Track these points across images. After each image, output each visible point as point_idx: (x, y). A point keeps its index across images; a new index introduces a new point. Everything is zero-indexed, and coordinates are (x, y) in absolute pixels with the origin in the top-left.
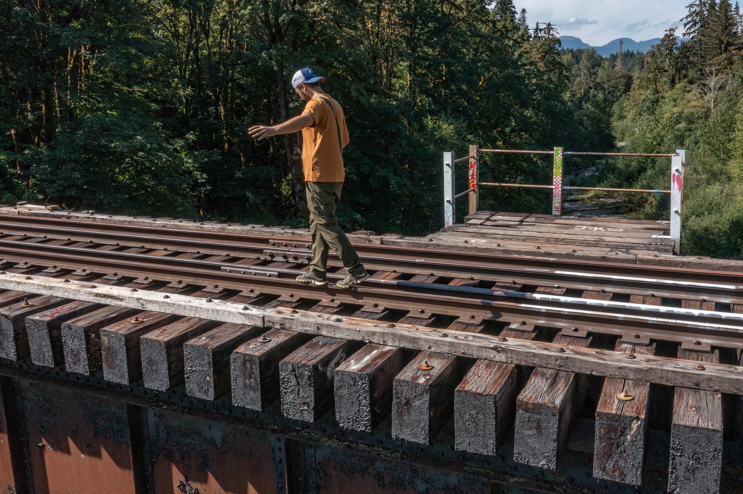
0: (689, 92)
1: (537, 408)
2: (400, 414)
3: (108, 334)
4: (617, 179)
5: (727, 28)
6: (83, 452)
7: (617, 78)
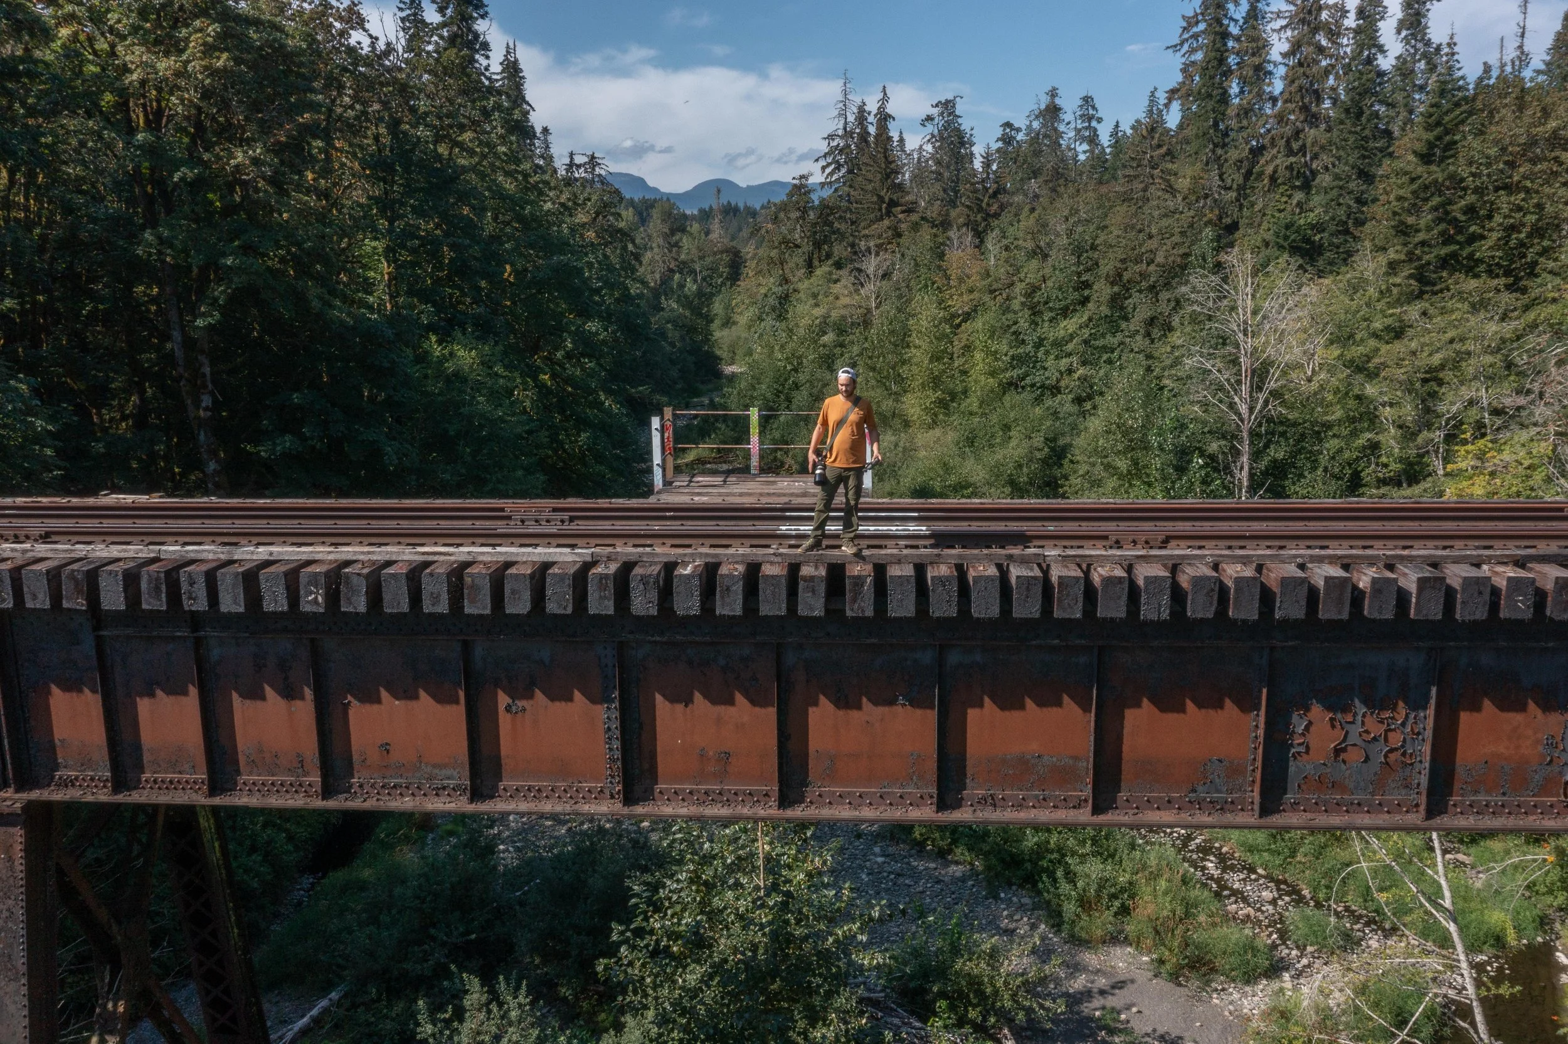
0: (836, 281)
1: (812, 579)
2: (722, 597)
3: (471, 575)
4: (732, 430)
5: (888, 176)
6: (397, 699)
7: (715, 254)
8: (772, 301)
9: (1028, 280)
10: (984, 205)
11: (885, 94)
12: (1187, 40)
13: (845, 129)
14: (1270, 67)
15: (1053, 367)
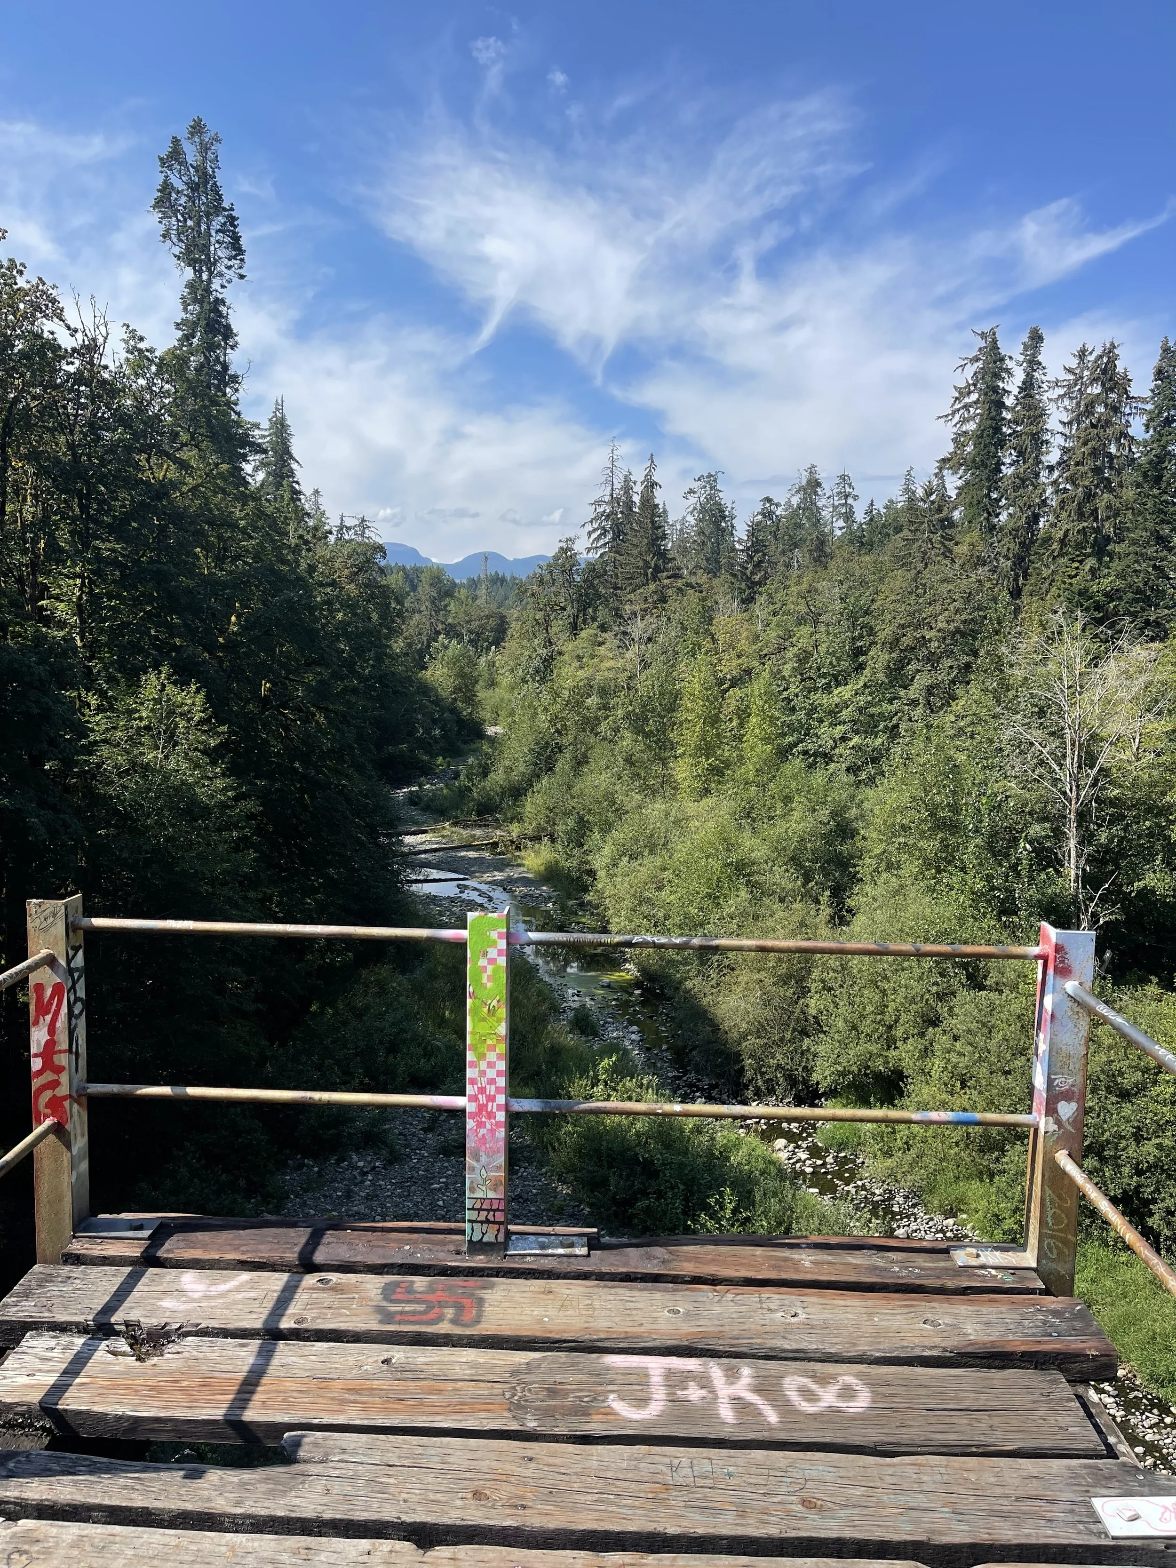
0: (601, 644)
5: (654, 542)
7: (481, 618)
8: (536, 662)
9: (800, 645)
10: (748, 572)
11: (652, 462)
12: (958, 410)
13: (612, 495)
14: (1046, 437)
15: (826, 735)
